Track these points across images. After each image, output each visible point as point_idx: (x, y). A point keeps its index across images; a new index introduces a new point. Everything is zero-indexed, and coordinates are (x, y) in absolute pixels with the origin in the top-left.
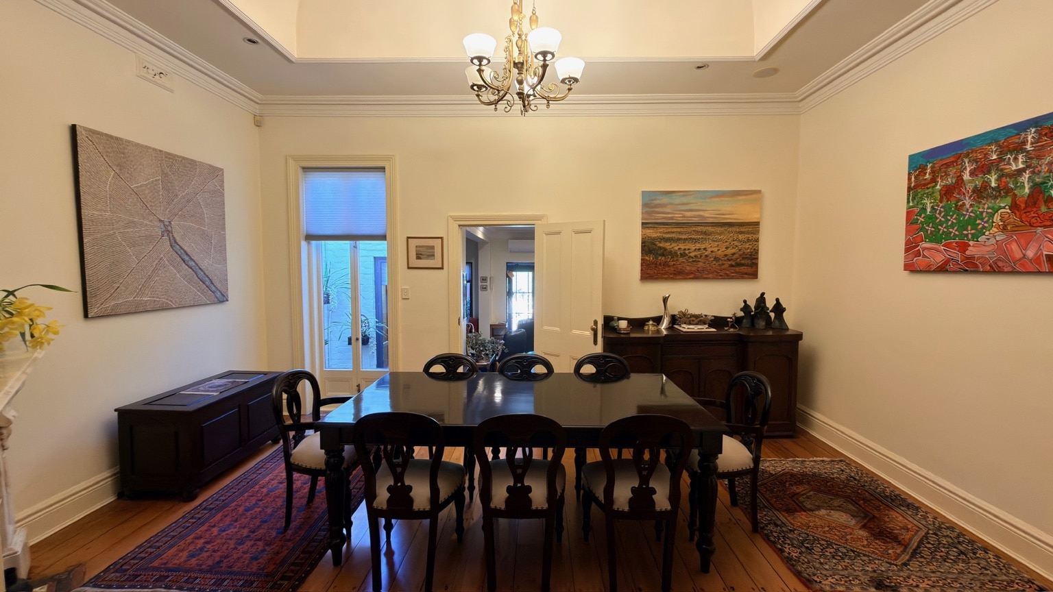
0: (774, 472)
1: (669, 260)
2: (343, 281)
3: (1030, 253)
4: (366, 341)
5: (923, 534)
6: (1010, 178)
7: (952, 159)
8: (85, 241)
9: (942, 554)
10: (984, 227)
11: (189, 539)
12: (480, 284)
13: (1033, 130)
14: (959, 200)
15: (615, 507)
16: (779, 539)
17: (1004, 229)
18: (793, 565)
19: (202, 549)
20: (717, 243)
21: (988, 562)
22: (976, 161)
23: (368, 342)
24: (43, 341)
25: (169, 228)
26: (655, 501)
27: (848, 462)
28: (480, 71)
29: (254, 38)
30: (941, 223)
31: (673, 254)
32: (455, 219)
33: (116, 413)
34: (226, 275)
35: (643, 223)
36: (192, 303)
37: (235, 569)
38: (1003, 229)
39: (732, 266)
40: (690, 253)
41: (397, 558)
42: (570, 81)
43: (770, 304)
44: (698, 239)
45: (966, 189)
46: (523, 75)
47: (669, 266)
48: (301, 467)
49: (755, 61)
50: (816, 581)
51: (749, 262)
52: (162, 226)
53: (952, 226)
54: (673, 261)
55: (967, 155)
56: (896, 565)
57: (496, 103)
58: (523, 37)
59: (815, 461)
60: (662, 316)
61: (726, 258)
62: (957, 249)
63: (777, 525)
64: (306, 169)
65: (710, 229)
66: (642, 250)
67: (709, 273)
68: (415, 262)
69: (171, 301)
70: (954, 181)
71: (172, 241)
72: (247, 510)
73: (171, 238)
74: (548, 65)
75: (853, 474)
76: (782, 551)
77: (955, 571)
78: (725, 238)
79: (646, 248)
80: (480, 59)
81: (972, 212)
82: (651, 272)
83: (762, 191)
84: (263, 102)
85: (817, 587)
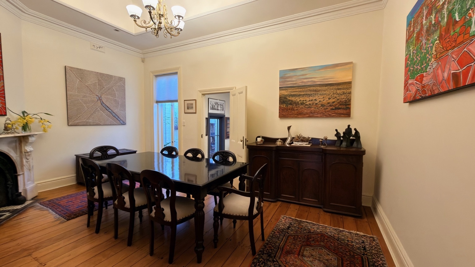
1: (294, 107)
6: (440, 13)
7: (419, 11)
10: (429, 59)
14: (421, 42)
17: (436, 58)
20: (323, 96)
22: (427, 6)
25: (101, 98)
29: (117, 29)
30: (415, 63)
31: (297, 104)
35: (280, 88)
36: (110, 124)
39: (332, 109)
40: (306, 102)
44: (311, 94)
47: (294, 110)
51: (344, 107)
52: (98, 97)
53: (419, 63)
54: (296, 107)
55: (425, 4)
59: (351, 233)
60: (287, 138)
61: (329, 105)
62: (420, 81)
64: (156, 76)
65: (319, 88)
66: (280, 102)
67: (318, 113)
68: (187, 111)
70: (420, 27)
71: (102, 103)
73: (101, 101)
75: (368, 246)
78: (328, 92)
79: (282, 101)
82: (284, 113)
83: (353, 62)
84: (143, 53)
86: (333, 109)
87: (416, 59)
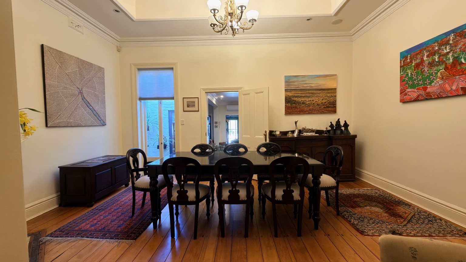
0: (346, 194)
1: (297, 106)
2: (155, 121)
3: (454, 88)
4: (165, 147)
5: (413, 214)
6: (444, 56)
7: (418, 52)
8: (47, 93)
9: (421, 221)
10: (434, 79)
11: (91, 220)
12: (214, 125)
13: (453, 34)
14: (423, 69)
15: (276, 199)
16: (349, 217)
18: (355, 226)
19: (96, 224)
20: (318, 98)
21: (441, 224)
22: (429, 51)
24: (29, 133)
25: (82, 92)
26: (293, 195)
27: (379, 190)
28: (214, 15)
29: (118, 9)
30: (415, 80)
31: (299, 103)
32: (204, 89)
33: (59, 168)
34: (105, 114)
35: (285, 90)
36: (91, 125)
37: (111, 230)
38: (442, 78)
40: (306, 102)
41: (181, 226)
42: (252, 21)
43: (342, 123)
44: (310, 96)
45: (425, 64)
46: (233, 19)
47: (297, 108)
48: (139, 188)
49: (332, 16)
50: (365, 232)
51: (332, 106)
52: (79, 90)
53: (420, 80)
54: (299, 106)
55: (425, 49)
56: (401, 226)
57: (221, 31)
58: (233, 2)
59: (364, 190)
60: (295, 130)
61: (322, 104)
62: (423, 90)
63: (348, 212)
65: (315, 92)
66: (285, 101)
67: (315, 111)
68: (187, 109)
69: (82, 123)
70: (420, 61)
71: (83, 97)
72: (116, 210)
74: (243, 12)
75: (381, 194)
76: (350, 221)
77: (427, 227)
78: (321, 95)
79: (287, 101)
80: (214, 10)
81: (428, 73)
82: (289, 111)
83: (337, 75)
84: (121, 41)
85: (366, 234)
86: (325, 108)
87: (416, 78)
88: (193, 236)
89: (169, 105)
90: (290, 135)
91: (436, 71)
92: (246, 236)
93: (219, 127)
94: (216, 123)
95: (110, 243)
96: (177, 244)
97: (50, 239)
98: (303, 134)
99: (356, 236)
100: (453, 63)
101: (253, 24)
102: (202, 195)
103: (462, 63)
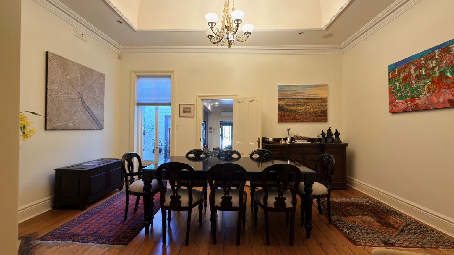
0: (337, 202)
1: (289, 114)
2: (151, 126)
3: (441, 100)
4: (160, 151)
5: (405, 224)
6: (430, 70)
7: (406, 65)
8: (48, 98)
9: (413, 232)
10: (421, 91)
11: (83, 223)
12: (209, 130)
13: (438, 50)
14: (410, 81)
15: (268, 206)
16: (341, 226)
17: (429, 91)
18: (347, 236)
19: (88, 228)
20: (310, 107)
21: (434, 235)
22: (416, 65)
23: (161, 152)
24: (28, 136)
25: (82, 96)
26: (286, 203)
27: (371, 198)
28: (212, 28)
29: (121, 21)
30: (403, 92)
31: (291, 111)
32: (200, 96)
33: (55, 171)
34: (104, 118)
35: (278, 98)
36: (89, 128)
37: (103, 235)
39: (316, 116)
40: (298, 111)
41: (173, 232)
42: (248, 34)
43: (333, 132)
44: (302, 105)
45: (412, 77)
46: (229, 31)
47: (289, 116)
48: (133, 192)
49: (323, 31)
50: (358, 241)
51: (324, 115)
52: (79, 95)
53: (408, 92)
54: (291, 114)
55: (412, 63)
56: (393, 236)
57: (218, 43)
58: (229, 16)
59: (355, 198)
60: (287, 138)
61: (314, 113)
62: (411, 102)
63: (340, 221)
64: (138, 76)
65: (306, 101)
66: (278, 109)
67: (307, 119)
68: (182, 114)
69: (80, 127)
70: (407, 74)
71: (83, 102)
72: (108, 214)
73: (82, 100)
74: (239, 25)
75: (372, 203)
76: (342, 230)
77: (419, 238)
78: (313, 104)
80: (212, 23)
82: (282, 119)
83: (328, 85)
84: (123, 49)
85: (358, 244)
87: (404, 90)
88: (185, 242)
89: (165, 110)
90: (282, 142)
91: (423, 84)
92: (238, 243)
93: (214, 132)
94: (210, 129)
95: (101, 248)
96: (168, 250)
97: (41, 242)
98: (295, 141)
99: (348, 245)
100: (439, 76)
101: (248, 37)
102: (194, 200)
103: (448, 77)
